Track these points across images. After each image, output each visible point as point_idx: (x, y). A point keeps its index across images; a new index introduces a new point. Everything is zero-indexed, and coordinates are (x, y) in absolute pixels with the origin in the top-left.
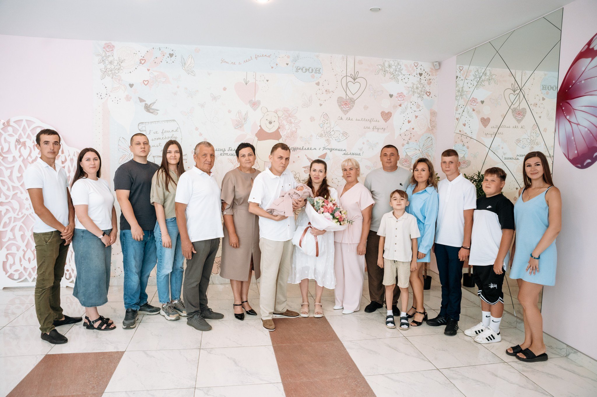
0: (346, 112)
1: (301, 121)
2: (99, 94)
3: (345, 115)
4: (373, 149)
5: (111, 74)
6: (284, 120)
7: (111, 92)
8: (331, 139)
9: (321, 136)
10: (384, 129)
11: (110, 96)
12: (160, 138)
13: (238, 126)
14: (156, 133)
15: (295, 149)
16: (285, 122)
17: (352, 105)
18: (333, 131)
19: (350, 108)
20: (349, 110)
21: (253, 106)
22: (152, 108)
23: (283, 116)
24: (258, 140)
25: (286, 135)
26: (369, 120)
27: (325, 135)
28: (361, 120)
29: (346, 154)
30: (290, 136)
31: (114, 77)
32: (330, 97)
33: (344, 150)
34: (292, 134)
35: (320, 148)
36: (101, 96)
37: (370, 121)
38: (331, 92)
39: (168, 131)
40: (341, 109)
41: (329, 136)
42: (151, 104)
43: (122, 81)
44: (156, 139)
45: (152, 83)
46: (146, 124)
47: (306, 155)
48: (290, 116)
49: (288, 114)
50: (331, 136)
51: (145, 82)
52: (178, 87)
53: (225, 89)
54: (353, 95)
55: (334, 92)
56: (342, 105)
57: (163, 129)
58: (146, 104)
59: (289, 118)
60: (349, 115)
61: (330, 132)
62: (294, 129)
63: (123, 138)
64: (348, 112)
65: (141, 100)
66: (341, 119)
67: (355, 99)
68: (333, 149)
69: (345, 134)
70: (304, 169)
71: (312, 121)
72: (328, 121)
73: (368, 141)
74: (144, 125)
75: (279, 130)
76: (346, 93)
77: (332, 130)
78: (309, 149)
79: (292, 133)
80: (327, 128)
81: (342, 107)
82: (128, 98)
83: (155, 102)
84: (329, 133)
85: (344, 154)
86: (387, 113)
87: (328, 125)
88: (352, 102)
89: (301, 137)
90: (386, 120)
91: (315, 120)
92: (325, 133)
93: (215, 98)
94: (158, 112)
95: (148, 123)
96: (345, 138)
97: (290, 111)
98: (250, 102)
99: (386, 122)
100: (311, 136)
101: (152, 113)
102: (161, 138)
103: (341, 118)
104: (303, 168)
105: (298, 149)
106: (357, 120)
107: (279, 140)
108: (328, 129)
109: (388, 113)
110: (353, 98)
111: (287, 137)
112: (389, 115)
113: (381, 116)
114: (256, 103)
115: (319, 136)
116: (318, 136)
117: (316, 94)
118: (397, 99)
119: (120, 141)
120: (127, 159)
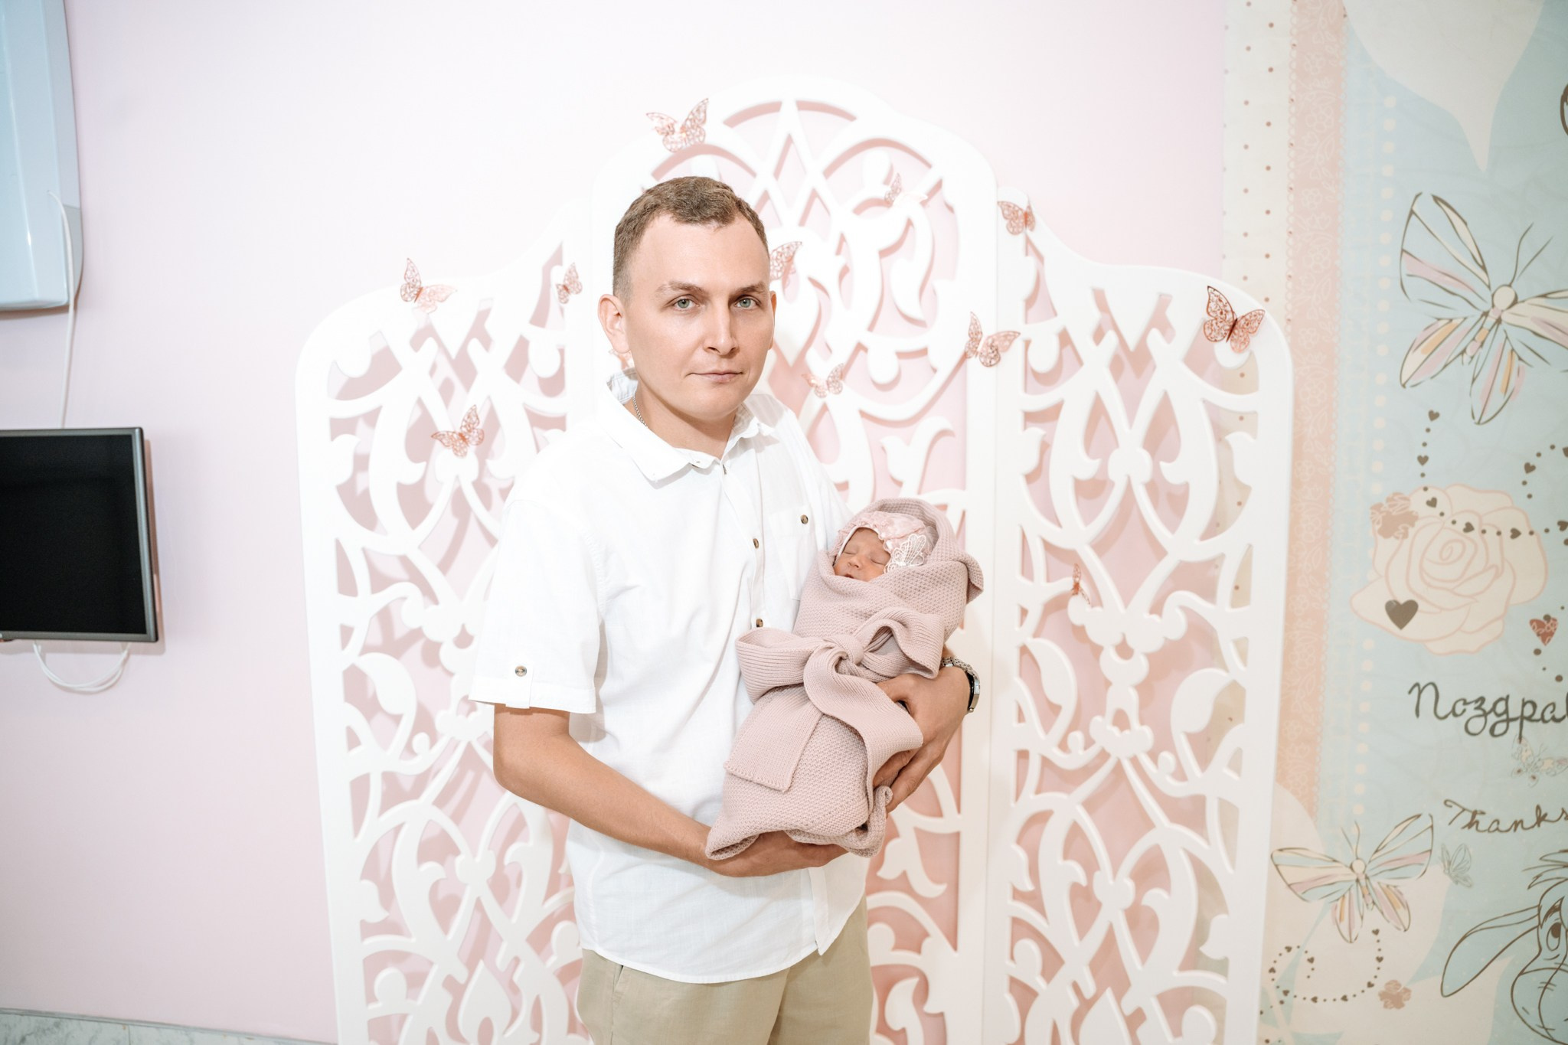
119: (1413, 217)
120: (1464, 352)
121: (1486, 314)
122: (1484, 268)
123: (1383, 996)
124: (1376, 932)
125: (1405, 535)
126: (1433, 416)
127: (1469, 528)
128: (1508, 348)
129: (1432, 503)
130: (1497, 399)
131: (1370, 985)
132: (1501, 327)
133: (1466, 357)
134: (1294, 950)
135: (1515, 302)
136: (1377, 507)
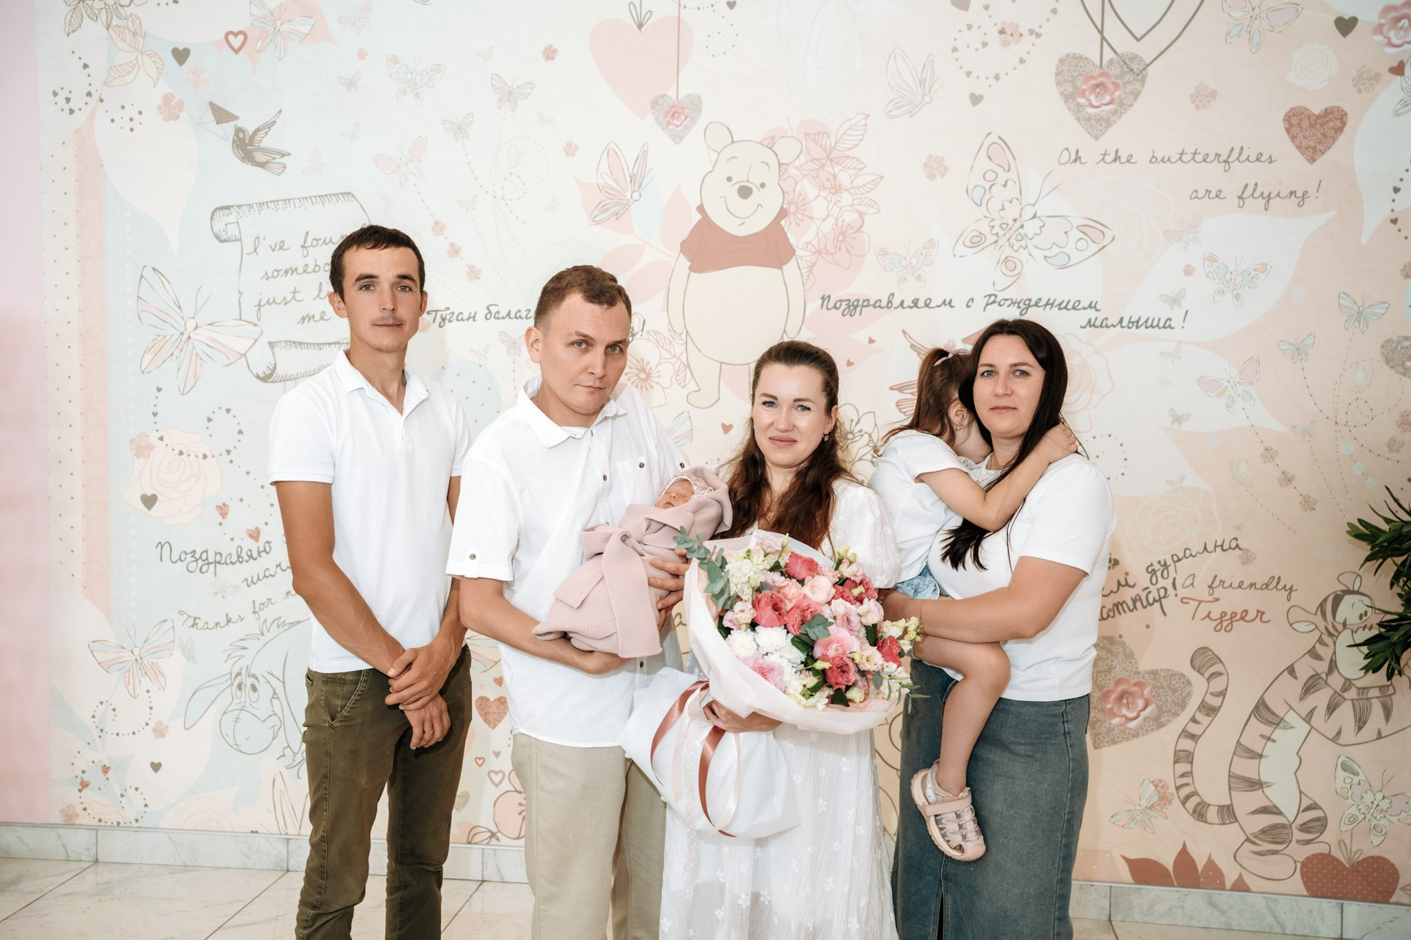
0: (1098, 126)
1: (882, 178)
2: (63, 95)
3: (1097, 138)
4: (1237, 297)
5: (104, 11)
6: (805, 176)
7: (105, 83)
8: (1023, 255)
9: (977, 242)
10: (1299, 194)
11: (102, 101)
12: (296, 269)
13: (606, 210)
14: (278, 247)
15: (856, 307)
16: (808, 188)
17: (1129, 88)
18: (1034, 217)
19: (1122, 107)
20: (1115, 112)
21: (669, 123)
22: (261, 145)
23: (803, 159)
24: (690, 268)
25: (815, 242)
26: (1218, 155)
27: (995, 238)
28: (1175, 157)
29: (1098, 323)
30: (832, 250)
31: (115, 21)
32: (1022, 61)
33: (1090, 306)
34: (841, 238)
35: (972, 299)
36: (68, 100)
37: (1226, 161)
38: (1026, 34)
39: (327, 241)
40: (1077, 111)
41: (1012, 240)
42: (257, 131)
43: (144, 38)
44: (281, 273)
45: (259, 44)
46: (241, 214)
47: (904, 332)
48: (831, 160)
49: (825, 150)
50: (1023, 243)
51: (231, 38)
52: (362, 55)
53: (550, 54)
54: (1138, 40)
55: (1038, 35)
56: (1083, 94)
57: (307, 233)
58: (239, 130)
59: (828, 168)
60: (1113, 139)
61: (1018, 224)
62: (850, 217)
63: (154, 269)
64: (1109, 124)
65: (221, 115)
66: (1075, 161)
67: (1148, 62)
68: (1033, 303)
69: (1093, 230)
70: (898, 396)
71: (931, 177)
72: (1012, 175)
73: (1212, 259)
74: (232, 218)
75: (783, 223)
76: (1101, 32)
77: (1029, 212)
78: (921, 304)
79: (842, 233)
80: (1007, 205)
81: (1082, 100)
82: (171, 109)
83: (275, 122)
84: (1014, 228)
85: (1090, 324)
86: (1318, 117)
87: (1012, 190)
88: (1128, 77)
89: (883, 252)
90: (1312, 153)
91: (946, 169)
92: (994, 231)
93: (509, 96)
94: (285, 160)
95: (250, 206)
96: (1093, 248)
97: (833, 137)
98: (655, 103)
99: (1312, 160)
100: (931, 244)
101: (262, 165)
102: (300, 270)
103: (1073, 157)
104: (891, 388)
105: (868, 306)
106: (1153, 159)
107: (784, 267)
108: (1012, 211)
109: (1328, 112)
110: (1134, 57)
111: (819, 252)
112: (1331, 124)
113: (1288, 131)
114: (683, 108)
115: (968, 244)
116: (960, 243)
117: (955, 49)
118: (1380, 38)
119: (143, 280)
120: (172, 354)
121: (182, 333)
122: (180, 308)
123: (154, 731)
124: (148, 691)
125: (149, 457)
126: (159, 390)
127: (181, 453)
128: (194, 353)
129: (161, 439)
130: (191, 382)
131: (147, 724)
132: (191, 341)
133: (174, 357)
134: (105, 703)
135: (196, 327)
136: (133, 441)
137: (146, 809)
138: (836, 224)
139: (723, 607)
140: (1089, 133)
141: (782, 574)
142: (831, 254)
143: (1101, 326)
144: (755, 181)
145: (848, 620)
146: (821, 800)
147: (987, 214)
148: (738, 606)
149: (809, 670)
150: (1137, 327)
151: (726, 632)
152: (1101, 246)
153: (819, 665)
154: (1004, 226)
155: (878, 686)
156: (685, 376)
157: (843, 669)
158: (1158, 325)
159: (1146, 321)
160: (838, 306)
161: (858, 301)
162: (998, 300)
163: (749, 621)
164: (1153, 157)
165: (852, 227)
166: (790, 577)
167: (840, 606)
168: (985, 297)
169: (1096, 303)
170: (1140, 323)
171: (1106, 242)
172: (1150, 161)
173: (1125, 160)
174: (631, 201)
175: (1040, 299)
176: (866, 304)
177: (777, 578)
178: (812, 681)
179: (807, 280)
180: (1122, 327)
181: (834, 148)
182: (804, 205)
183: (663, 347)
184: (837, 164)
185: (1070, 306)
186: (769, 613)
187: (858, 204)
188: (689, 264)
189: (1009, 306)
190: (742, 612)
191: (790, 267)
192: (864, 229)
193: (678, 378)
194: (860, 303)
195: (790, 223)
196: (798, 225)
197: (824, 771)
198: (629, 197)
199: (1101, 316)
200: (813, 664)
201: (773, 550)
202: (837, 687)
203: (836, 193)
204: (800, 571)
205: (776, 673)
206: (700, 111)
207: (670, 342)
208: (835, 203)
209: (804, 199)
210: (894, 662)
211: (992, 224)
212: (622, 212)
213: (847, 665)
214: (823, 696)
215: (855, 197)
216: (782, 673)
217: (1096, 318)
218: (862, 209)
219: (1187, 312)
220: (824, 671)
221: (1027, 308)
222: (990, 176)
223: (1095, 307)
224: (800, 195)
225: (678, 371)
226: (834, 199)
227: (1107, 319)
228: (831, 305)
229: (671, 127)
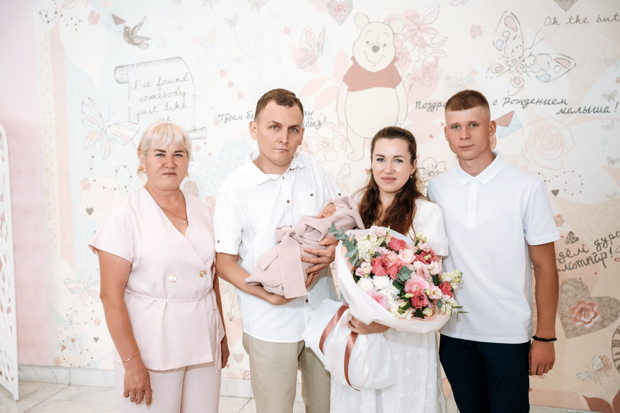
0: (567, 3)
1: (447, 38)
2: (44, 14)
3: (566, 10)
6: (407, 39)
7: (63, 7)
8: (524, 76)
9: (499, 70)
11: (62, 16)
12: (155, 96)
13: (305, 61)
14: (146, 85)
15: (434, 107)
16: (408, 45)
18: (531, 55)
21: (336, 15)
22: (138, 35)
23: (406, 30)
24: (348, 90)
25: (412, 74)
27: (509, 68)
28: (611, 18)
29: (566, 111)
30: (421, 77)
33: (562, 102)
34: (426, 71)
35: (496, 101)
36: (46, 16)
39: (170, 81)
41: (518, 68)
42: (135, 27)
44: (148, 98)
46: (129, 70)
48: (421, 30)
49: (417, 25)
50: (524, 70)
57: (160, 78)
58: (126, 28)
59: (419, 35)
60: (575, 10)
61: (522, 59)
62: (431, 60)
63: (89, 98)
65: (118, 21)
66: (554, 23)
68: (530, 101)
69: (564, 60)
71: (474, 36)
72: (518, 33)
74: (124, 72)
75: (395, 64)
77: (527, 53)
79: (427, 68)
80: (515, 49)
82: (94, 18)
84: (519, 62)
85: (562, 111)
87: (518, 41)
89: (448, 78)
91: (482, 32)
92: (508, 64)
93: (256, 4)
94: (148, 42)
95: (133, 65)
96: (564, 70)
97: (421, 18)
98: (329, 5)
100: (474, 72)
101: (138, 45)
102: (157, 96)
103: (553, 21)
105: (440, 106)
106: (599, 20)
107: (397, 87)
108: (518, 53)
111: (414, 79)
114: (343, 6)
115: (496, 72)
116: (490, 71)
119: (84, 103)
120: (98, 140)
122: (101, 116)
123: (95, 322)
124: (92, 303)
125: (89, 190)
126: (93, 157)
127: (104, 188)
128: (109, 139)
130: (107, 153)
131: (91, 319)
132: (107, 132)
134: (72, 309)
135: (109, 126)
136: (81, 182)
137: (92, 360)
138: (423, 64)
139: (355, 265)
140: (562, 8)
141: (387, 248)
142: (421, 80)
143: (568, 113)
144: (381, 43)
145: (423, 272)
146: (407, 369)
147: (505, 55)
148: (363, 264)
149: (402, 298)
150: (589, 112)
151: (357, 278)
152: (568, 69)
153: (408, 295)
154: (514, 61)
155: (440, 307)
156: (346, 145)
157: (420, 298)
158: (601, 111)
159: (594, 109)
160: (425, 106)
161: (435, 103)
162: (511, 100)
163: (369, 272)
164: (599, 18)
165: (432, 65)
166: (392, 250)
167: (419, 265)
168: (504, 99)
169: (565, 100)
170: (590, 110)
171: (571, 67)
172: (597, 21)
173: (583, 21)
174: (318, 56)
175: (534, 99)
176: (439, 105)
177: (384, 250)
178: (403, 304)
179: (409, 93)
180: (580, 113)
181: (422, 23)
182: (406, 54)
183: (335, 130)
184: (424, 32)
185: (550, 102)
186: (380, 268)
187: (435, 53)
188: (347, 87)
189: (517, 103)
190: (366, 268)
191: (399, 87)
192: (438, 66)
193: (343, 146)
194: (437, 104)
195: (399, 64)
196: (403, 65)
197: (409, 354)
198: (316, 54)
199: (568, 107)
200: (404, 295)
201: (382, 236)
202: (417, 308)
203: (423, 47)
204: (397, 247)
205: (384, 300)
206: (352, 8)
207: (339, 128)
208: (423, 53)
209: (406, 51)
210: (448, 295)
211: (507, 60)
212: (313, 62)
213: (423, 296)
214: (409, 313)
215: (433, 49)
216: (387, 300)
217: (565, 109)
218: (437, 55)
219: (618, 103)
220: (410, 299)
221: (527, 104)
222: (506, 34)
223: (565, 102)
224: (404, 49)
225: (343, 142)
226: (422, 51)
227: (571, 108)
228: (421, 106)
229: (337, 17)
